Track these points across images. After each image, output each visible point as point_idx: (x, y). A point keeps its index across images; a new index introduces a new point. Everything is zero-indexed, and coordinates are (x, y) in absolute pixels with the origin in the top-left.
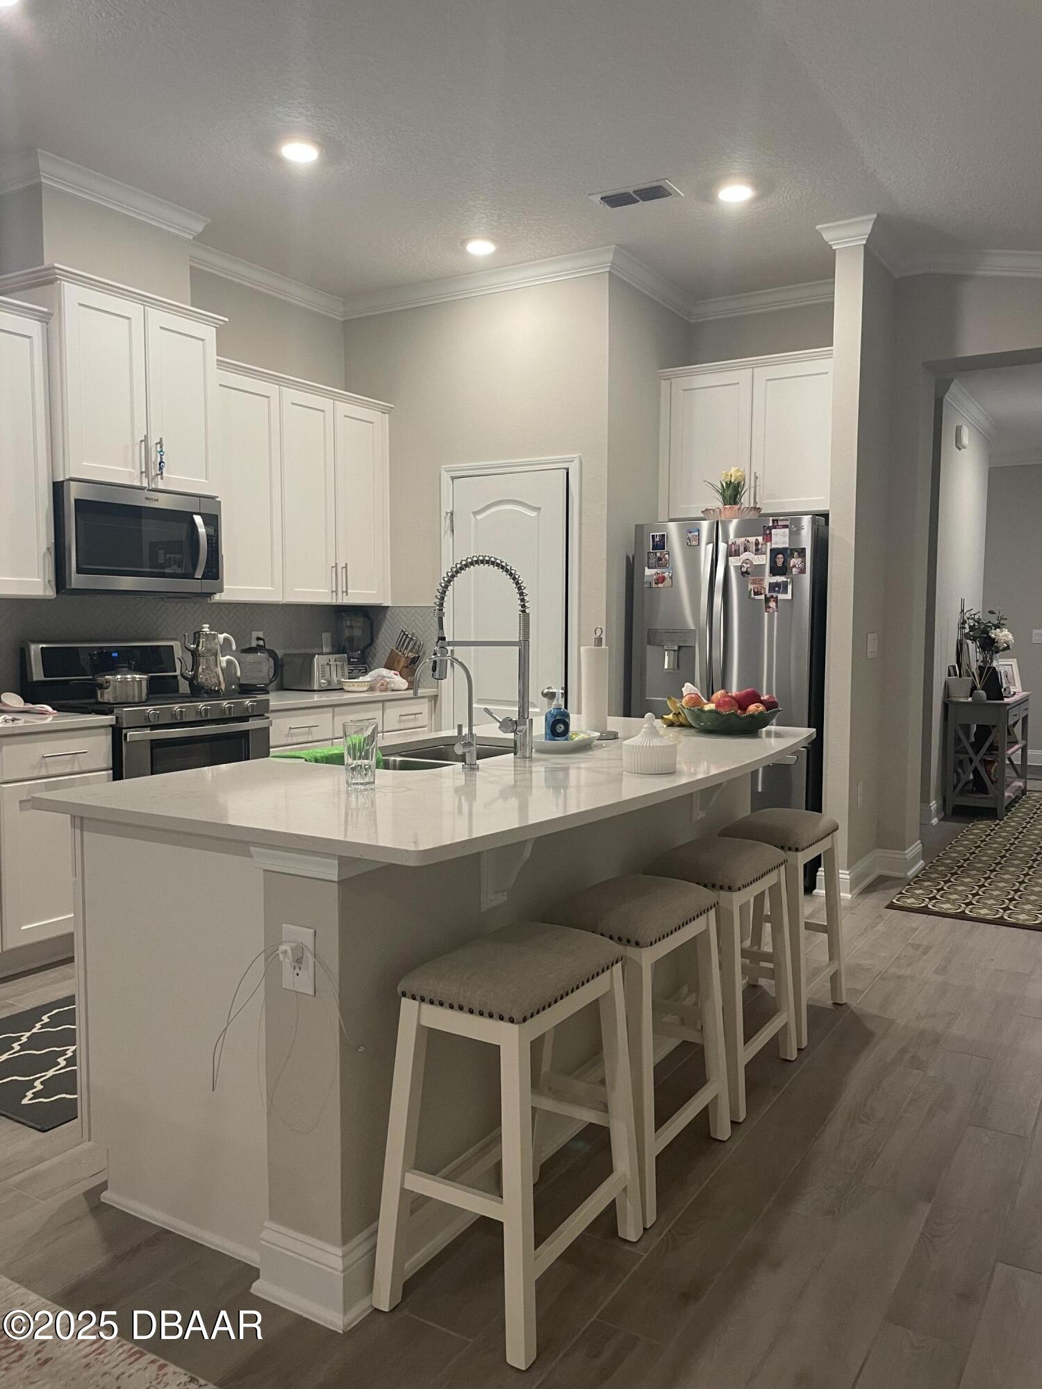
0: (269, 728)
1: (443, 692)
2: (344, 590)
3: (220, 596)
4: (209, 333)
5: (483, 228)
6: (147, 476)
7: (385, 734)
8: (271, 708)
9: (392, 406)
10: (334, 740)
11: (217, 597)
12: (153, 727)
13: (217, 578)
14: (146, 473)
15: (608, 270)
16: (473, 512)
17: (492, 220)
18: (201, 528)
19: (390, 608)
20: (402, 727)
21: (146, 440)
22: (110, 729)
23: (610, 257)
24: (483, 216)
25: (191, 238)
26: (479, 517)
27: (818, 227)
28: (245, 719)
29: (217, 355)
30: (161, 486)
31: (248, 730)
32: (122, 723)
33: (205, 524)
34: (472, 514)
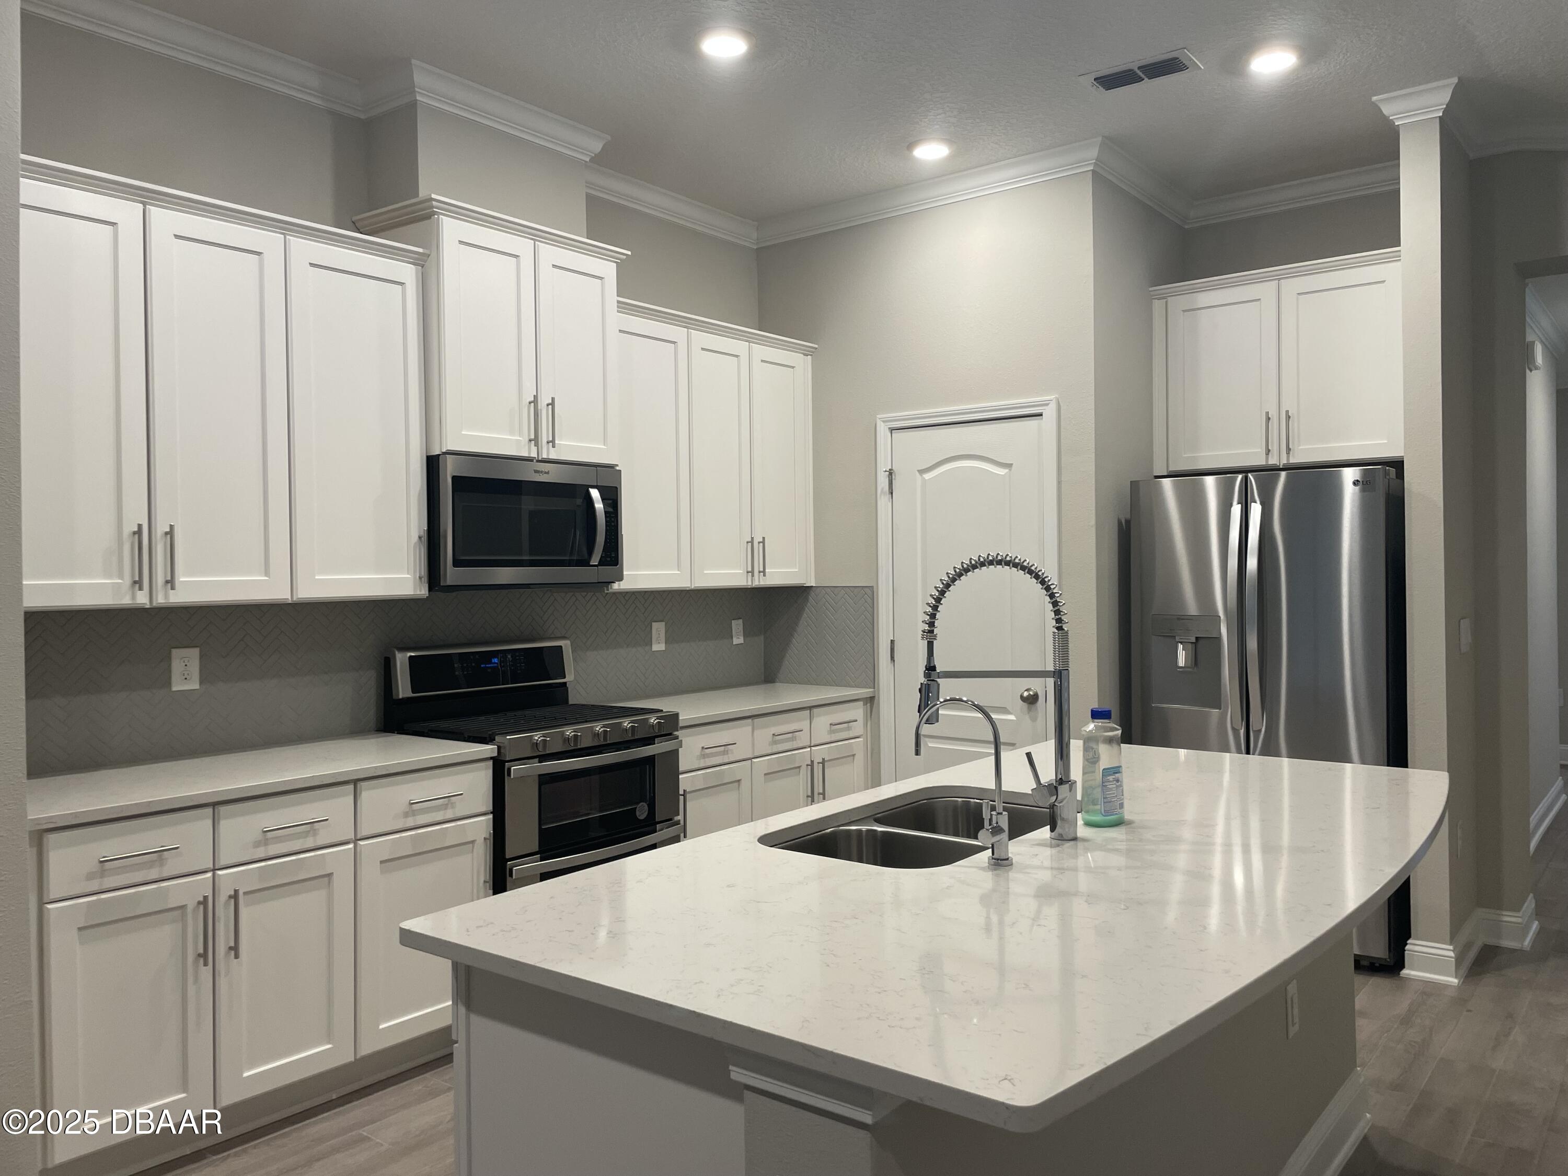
0: (677, 750)
1: (881, 692)
2: (762, 569)
3: (619, 585)
4: (609, 270)
5: (938, 126)
6: (537, 445)
7: (813, 748)
8: (681, 724)
9: (816, 346)
10: (754, 760)
11: (616, 586)
12: (543, 758)
13: (616, 564)
14: (536, 440)
15: (1092, 168)
16: (918, 471)
17: (949, 117)
18: (598, 503)
19: (814, 589)
20: (833, 739)
21: (535, 401)
22: (491, 763)
23: (1093, 153)
24: (940, 111)
25: (588, 160)
26: (927, 476)
27: (1374, 98)
28: (649, 741)
29: (618, 296)
30: (553, 456)
31: (654, 755)
32: (505, 755)
33: (603, 499)
34: (917, 472)
